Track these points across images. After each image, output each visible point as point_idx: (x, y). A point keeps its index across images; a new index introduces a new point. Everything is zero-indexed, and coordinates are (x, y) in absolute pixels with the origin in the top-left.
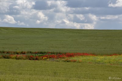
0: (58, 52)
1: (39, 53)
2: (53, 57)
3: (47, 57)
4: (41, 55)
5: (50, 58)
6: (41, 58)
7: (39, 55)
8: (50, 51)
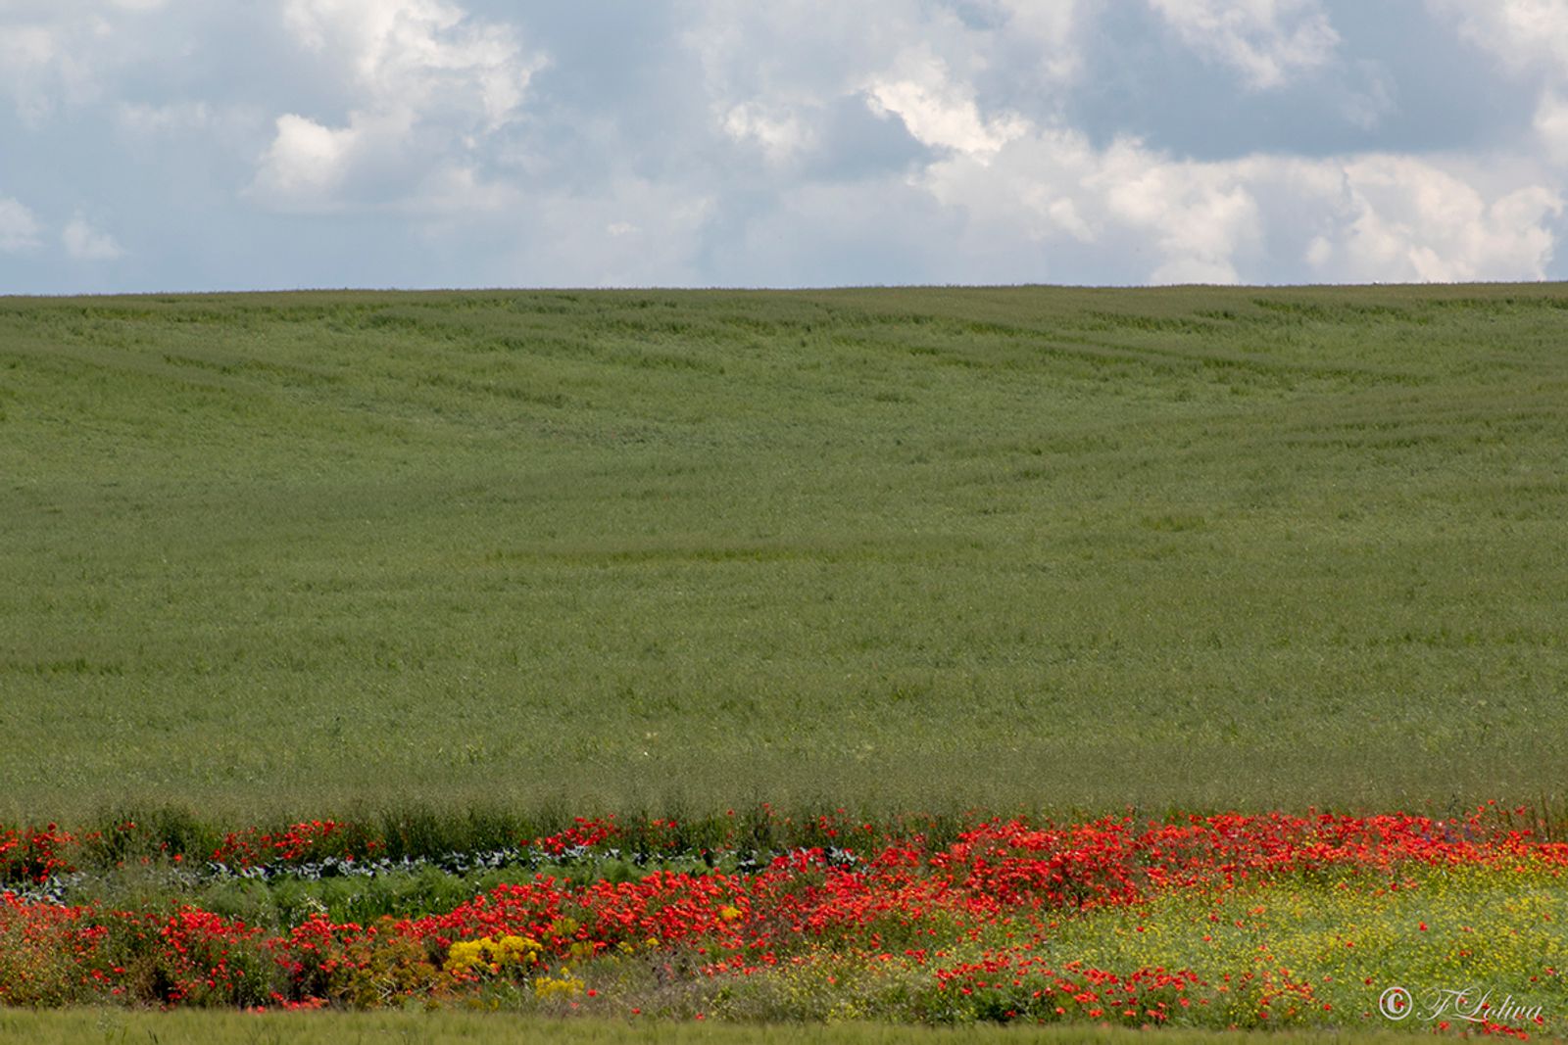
0: (783, 799)
1: (359, 849)
2: (670, 928)
3: (538, 924)
4: (396, 878)
5: (607, 938)
6: (415, 947)
7: (355, 882)
8: (613, 804)
